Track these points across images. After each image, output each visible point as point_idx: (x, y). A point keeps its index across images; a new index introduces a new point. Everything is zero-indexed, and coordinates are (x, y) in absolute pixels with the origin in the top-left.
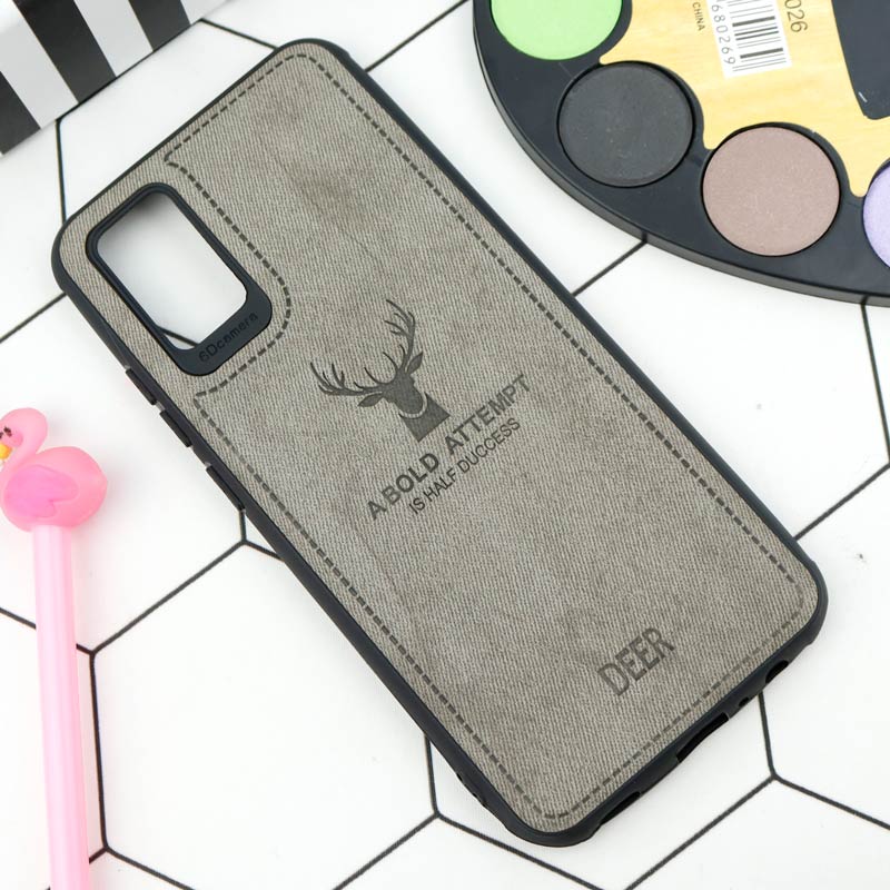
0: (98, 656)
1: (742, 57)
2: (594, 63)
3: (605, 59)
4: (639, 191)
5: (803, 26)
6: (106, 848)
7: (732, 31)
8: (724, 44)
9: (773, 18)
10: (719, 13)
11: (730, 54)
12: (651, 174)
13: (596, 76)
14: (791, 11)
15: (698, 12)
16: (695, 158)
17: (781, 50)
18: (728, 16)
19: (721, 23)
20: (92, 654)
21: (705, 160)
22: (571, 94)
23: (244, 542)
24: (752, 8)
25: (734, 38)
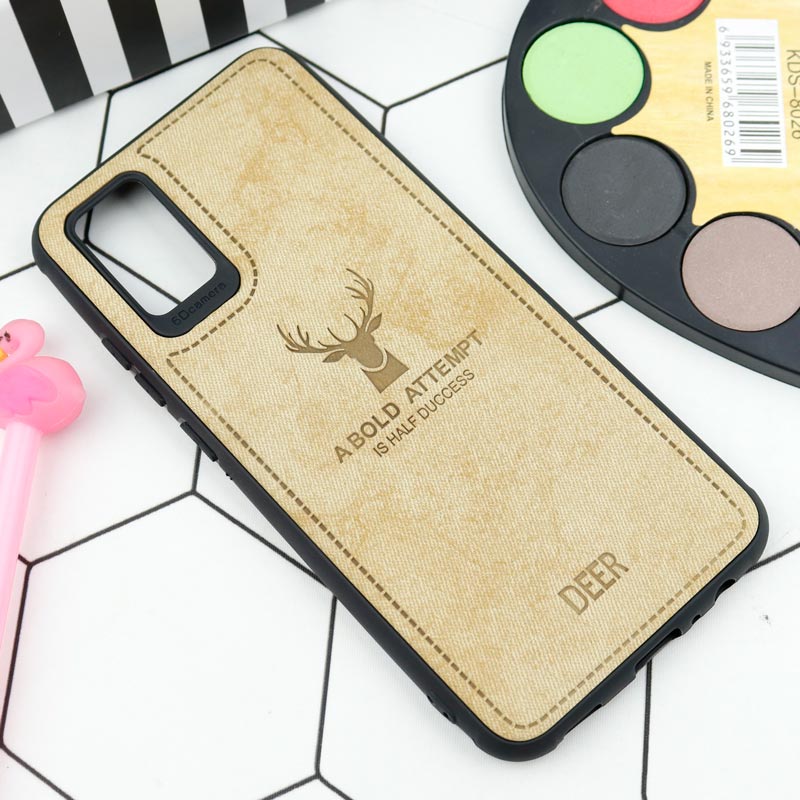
0: (35, 569)
1: (743, 151)
2: (607, 132)
3: (616, 130)
6: (1, 745)
7: (738, 127)
8: (728, 137)
9: (777, 123)
10: (729, 110)
11: (732, 147)
13: (606, 144)
14: (795, 120)
15: (710, 105)
16: (682, 230)
17: (779, 151)
18: (736, 114)
19: (729, 118)
20: (30, 565)
21: (691, 234)
22: (579, 156)
23: (193, 492)
24: (759, 111)
25: (738, 133)
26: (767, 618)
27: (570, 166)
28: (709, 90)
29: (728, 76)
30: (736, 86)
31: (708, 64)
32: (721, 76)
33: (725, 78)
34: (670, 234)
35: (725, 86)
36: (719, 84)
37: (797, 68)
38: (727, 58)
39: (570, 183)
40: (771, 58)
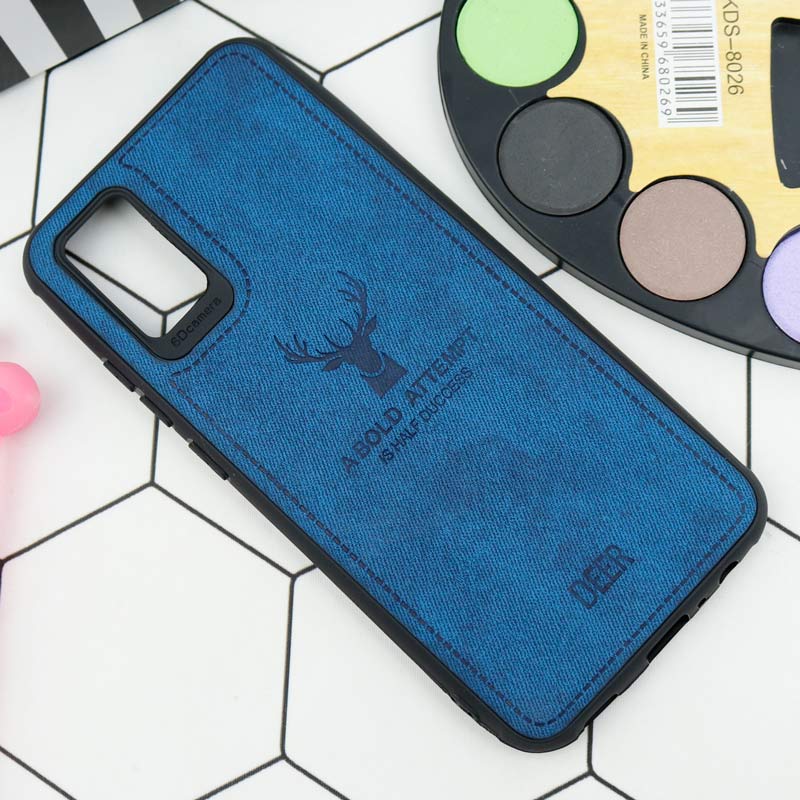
1: (679, 110)
2: (540, 96)
3: (552, 93)
4: (561, 221)
5: (740, 90)
7: (674, 84)
8: (664, 96)
9: (713, 78)
10: (664, 66)
11: (668, 106)
12: (575, 206)
13: (542, 107)
14: (731, 74)
15: (645, 62)
16: (619, 197)
17: (715, 109)
18: (672, 70)
19: (665, 75)
20: (2, 562)
21: (627, 202)
22: (514, 121)
24: (695, 66)
25: (674, 91)
27: (506, 133)
28: (644, 46)
29: (664, 29)
30: (671, 40)
31: (643, 17)
32: (656, 29)
33: (661, 31)
34: (607, 202)
35: (660, 41)
36: (654, 39)
37: (732, 17)
38: (662, 10)
39: (507, 151)
40: (707, 8)
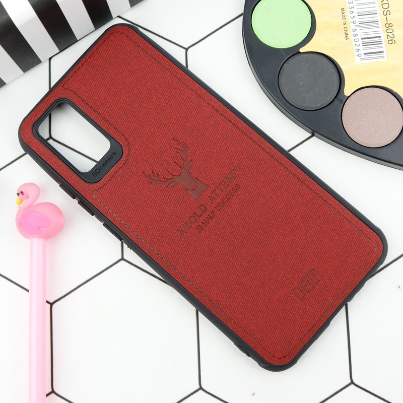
0: (54, 306)
1: (365, 54)
2: (297, 51)
3: (302, 50)
4: (313, 113)
5: (394, 42)
6: (53, 392)
7: (361, 41)
8: (357, 47)
9: (380, 37)
10: (355, 33)
11: (359, 52)
12: (319, 105)
13: (298, 57)
14: (388, 34)
15: (346, 31)
16: (339, 99)
17: (383, 52)
18: (359, 34)
19: (356, 37)
20: (51, 304)
21: (344, 101)
22: (285, 65)
23: (123, 259)
24: (370, 32)
25: (361, 45)
26: (399, 287)
27: (281, 71)
28: (345, 24)
29: (354, 14)
30: (358, 20)
31: (343, 10)
32: (350, 15)
33: (352, 16)
34: (334, 102)
35: (352, 20)
36: (349, 20)
37: (386, 6)
38: (351, 5)
39: (283, 80)
40: (374, 3)
